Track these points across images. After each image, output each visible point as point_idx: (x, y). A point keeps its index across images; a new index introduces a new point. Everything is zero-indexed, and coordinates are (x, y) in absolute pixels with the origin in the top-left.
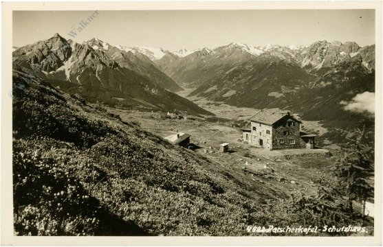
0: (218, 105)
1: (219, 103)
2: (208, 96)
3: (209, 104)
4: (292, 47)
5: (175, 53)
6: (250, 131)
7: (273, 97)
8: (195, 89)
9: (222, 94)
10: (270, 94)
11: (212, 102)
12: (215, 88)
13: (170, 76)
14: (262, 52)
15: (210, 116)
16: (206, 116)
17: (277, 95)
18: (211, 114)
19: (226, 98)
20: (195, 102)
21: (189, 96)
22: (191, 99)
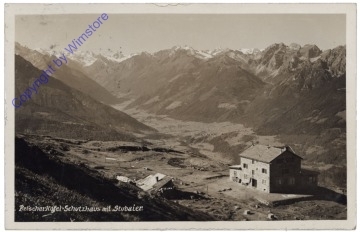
0: (161, 119)
1: (162, 116)
2: (149, 108)
3: (150, 117)
4: (244, 51)
5: (109, 58)
6: (240, 169)
7: (224, 109)
8: (134, 100)
9: (166, 106)
10: (220, 106)
11: (153, 115)
12: (156, 98)
13: (103, 85)
14: (210, 57)
15: (151, 133)
16: (147, 132)
17: (226, 105)
18: (153, 129)
19: (169, 111)
20: (133, 116)
21: (126, 109)
22: (129, 112)
